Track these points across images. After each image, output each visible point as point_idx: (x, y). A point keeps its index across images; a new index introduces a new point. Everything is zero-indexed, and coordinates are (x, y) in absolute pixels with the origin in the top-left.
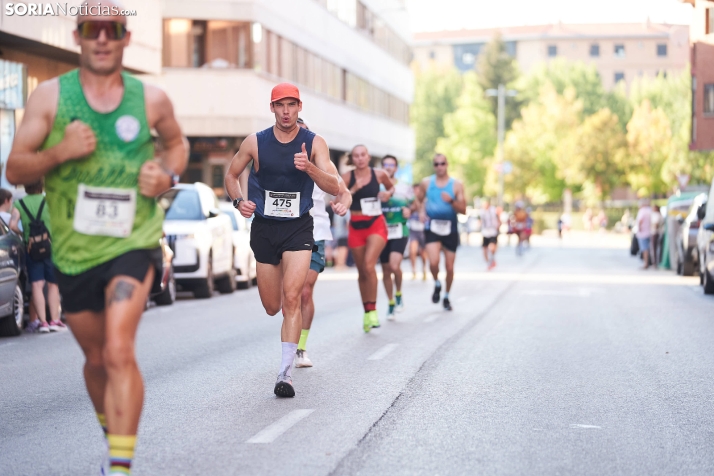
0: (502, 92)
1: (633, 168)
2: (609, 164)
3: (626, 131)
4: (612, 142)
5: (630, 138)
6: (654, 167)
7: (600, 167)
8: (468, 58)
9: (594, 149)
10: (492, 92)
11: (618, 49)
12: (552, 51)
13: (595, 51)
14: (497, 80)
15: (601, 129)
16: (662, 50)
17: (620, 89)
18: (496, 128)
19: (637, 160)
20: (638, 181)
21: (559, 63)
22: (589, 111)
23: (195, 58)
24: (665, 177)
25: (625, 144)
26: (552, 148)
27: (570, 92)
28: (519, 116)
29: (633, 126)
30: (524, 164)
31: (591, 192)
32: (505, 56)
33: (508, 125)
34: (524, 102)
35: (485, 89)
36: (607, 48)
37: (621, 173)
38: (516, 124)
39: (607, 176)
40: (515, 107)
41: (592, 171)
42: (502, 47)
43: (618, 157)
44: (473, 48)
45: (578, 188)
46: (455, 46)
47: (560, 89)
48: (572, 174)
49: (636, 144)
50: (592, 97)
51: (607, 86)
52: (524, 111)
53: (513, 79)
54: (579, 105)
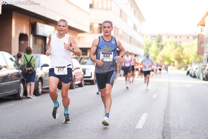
0: (160, 44)
1: (184, 58)
2: (180, 58)
3: (183, 52)
4: (180, 54)
5: (184, 53)
6: (188, 59)
7: (178, 58)
8: (153, 38)
9: (177, 55)
10: (158, 43)
11: (180, 37)
12: (168, 37)
13: (176, 37)
14: (159, 42)
15: (178, 51)
16: (188, 38)
17: (181, 44)
18: (159, 50)
19: (185, 57)
20: (185, 61)
21: (170, 39)
22: (176, 48)
23: (99, 31)
24: (190, 60)
25: (182, 54)
26: (169, 54)
27: (172, 44)
28: (163, 48)
29: (184, 51)
30: (164, 57)
31: (176, 63)
32: (160, 37)
33: (161, 50)
34: (164, 46)
35: (157, 43)
36: (178, 37)
37: (182, 59)
38: (162, 50)
39: (179, 60)
40: (162, 47)
41: (176, 59)
42: (160, 36)
43: (181, 56)
44: (154, 36)
45: (174, 62)
46: (151, 36)
47: (171, 44)
48: (173, 59)
49: (185, 54)
50: (176, 46)
51: (178, 44)
52: (164, 47)
53: (162, 41)
54: (174, 46)
